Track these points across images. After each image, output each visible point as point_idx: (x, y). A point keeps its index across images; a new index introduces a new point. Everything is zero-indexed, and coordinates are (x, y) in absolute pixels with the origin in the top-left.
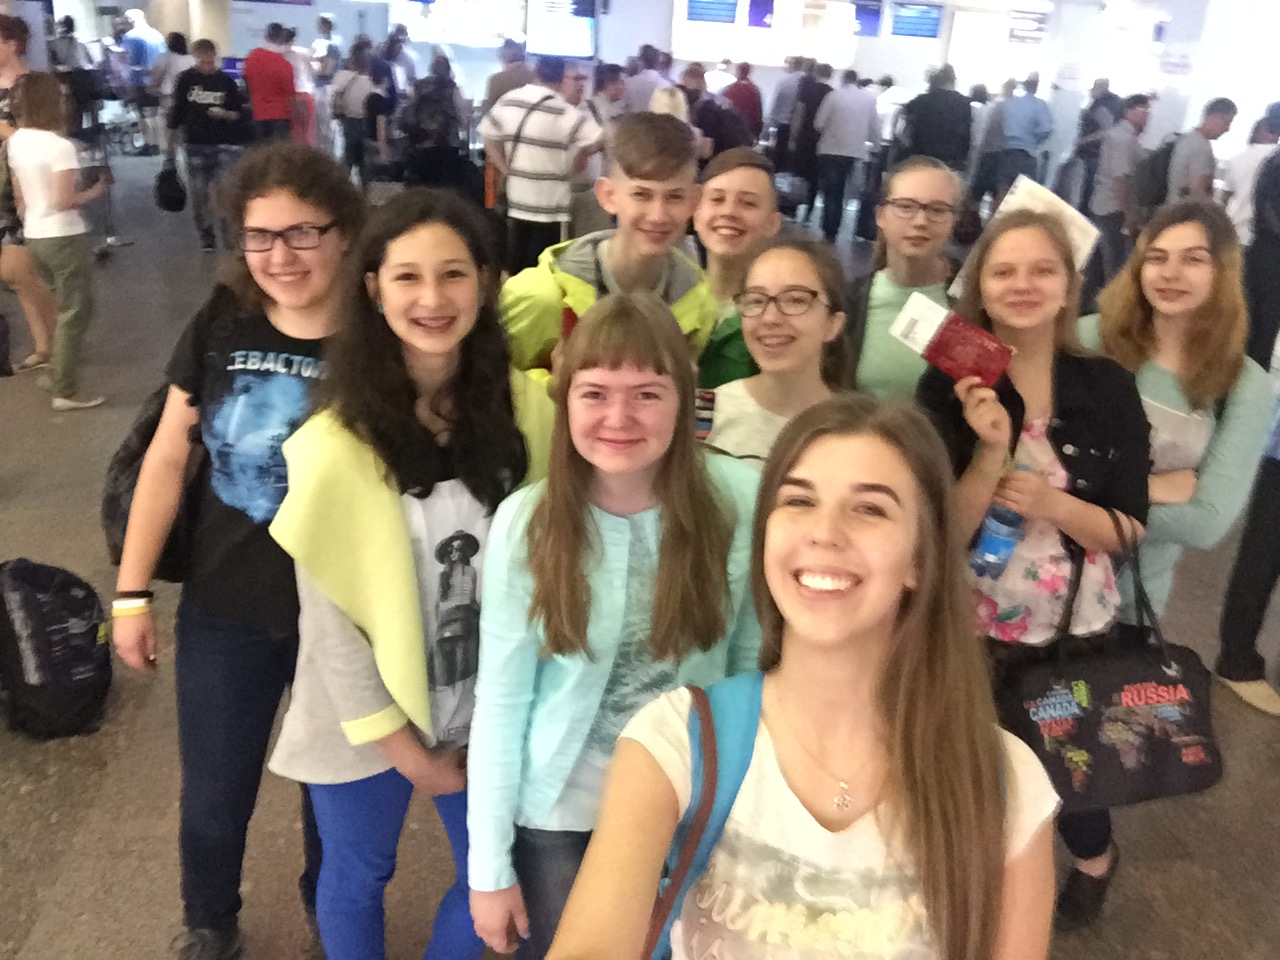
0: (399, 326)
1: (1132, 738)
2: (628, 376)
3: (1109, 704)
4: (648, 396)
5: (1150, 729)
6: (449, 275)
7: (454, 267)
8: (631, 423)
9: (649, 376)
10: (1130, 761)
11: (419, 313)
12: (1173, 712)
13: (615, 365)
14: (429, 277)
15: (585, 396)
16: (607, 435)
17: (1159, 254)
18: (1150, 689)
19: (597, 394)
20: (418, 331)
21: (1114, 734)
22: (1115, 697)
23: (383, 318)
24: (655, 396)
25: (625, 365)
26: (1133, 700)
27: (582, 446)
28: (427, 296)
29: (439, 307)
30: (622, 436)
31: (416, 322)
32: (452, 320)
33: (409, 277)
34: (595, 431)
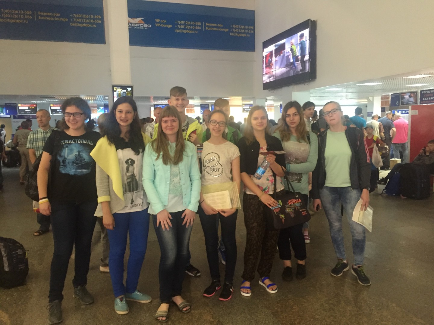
0: (118, 120)
1: (291, 210)
2: (171, 118)
3: (286, 204)
4: (174, 121)
5: (295, 209)
6: (128, 112)
7: (129, 111)
8: (172, 126)
9: (174, 118)
10: (292, 216)
11: (122, 119)
12: (299, 205)
13: (168, 117)
14: (124, 112)
15: (164, 122)
16: (168, 128)
17: (288, 115)
18: (293, 200)
19: (166, 122)
20: (121, 121)
21: (288, 210)
22: (287, 203)
23: (116, 118)
24: (176, 121)
25: (170, 117)
26: (291, 203)
27: (164, 130)
28: (123, 115)
29: (125, 118)
30: (171, 128)
31: (121, 120)
32: (127, 121)
33: (121, 112)
34: (166, 128)
